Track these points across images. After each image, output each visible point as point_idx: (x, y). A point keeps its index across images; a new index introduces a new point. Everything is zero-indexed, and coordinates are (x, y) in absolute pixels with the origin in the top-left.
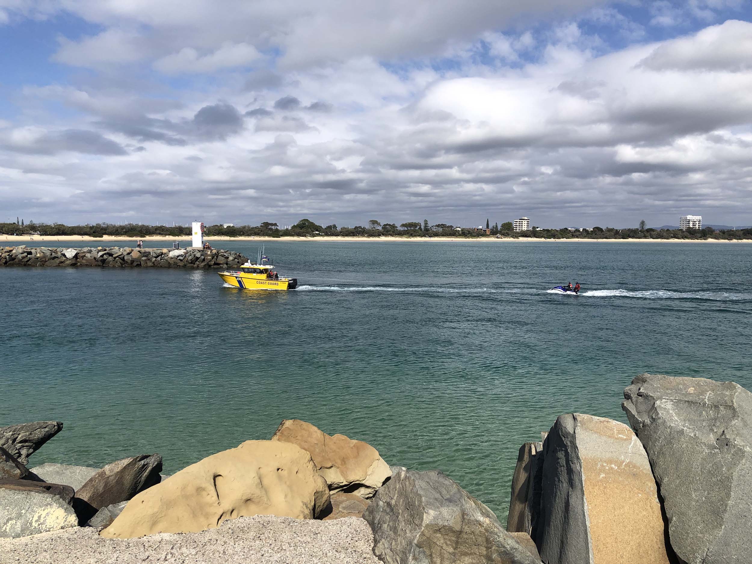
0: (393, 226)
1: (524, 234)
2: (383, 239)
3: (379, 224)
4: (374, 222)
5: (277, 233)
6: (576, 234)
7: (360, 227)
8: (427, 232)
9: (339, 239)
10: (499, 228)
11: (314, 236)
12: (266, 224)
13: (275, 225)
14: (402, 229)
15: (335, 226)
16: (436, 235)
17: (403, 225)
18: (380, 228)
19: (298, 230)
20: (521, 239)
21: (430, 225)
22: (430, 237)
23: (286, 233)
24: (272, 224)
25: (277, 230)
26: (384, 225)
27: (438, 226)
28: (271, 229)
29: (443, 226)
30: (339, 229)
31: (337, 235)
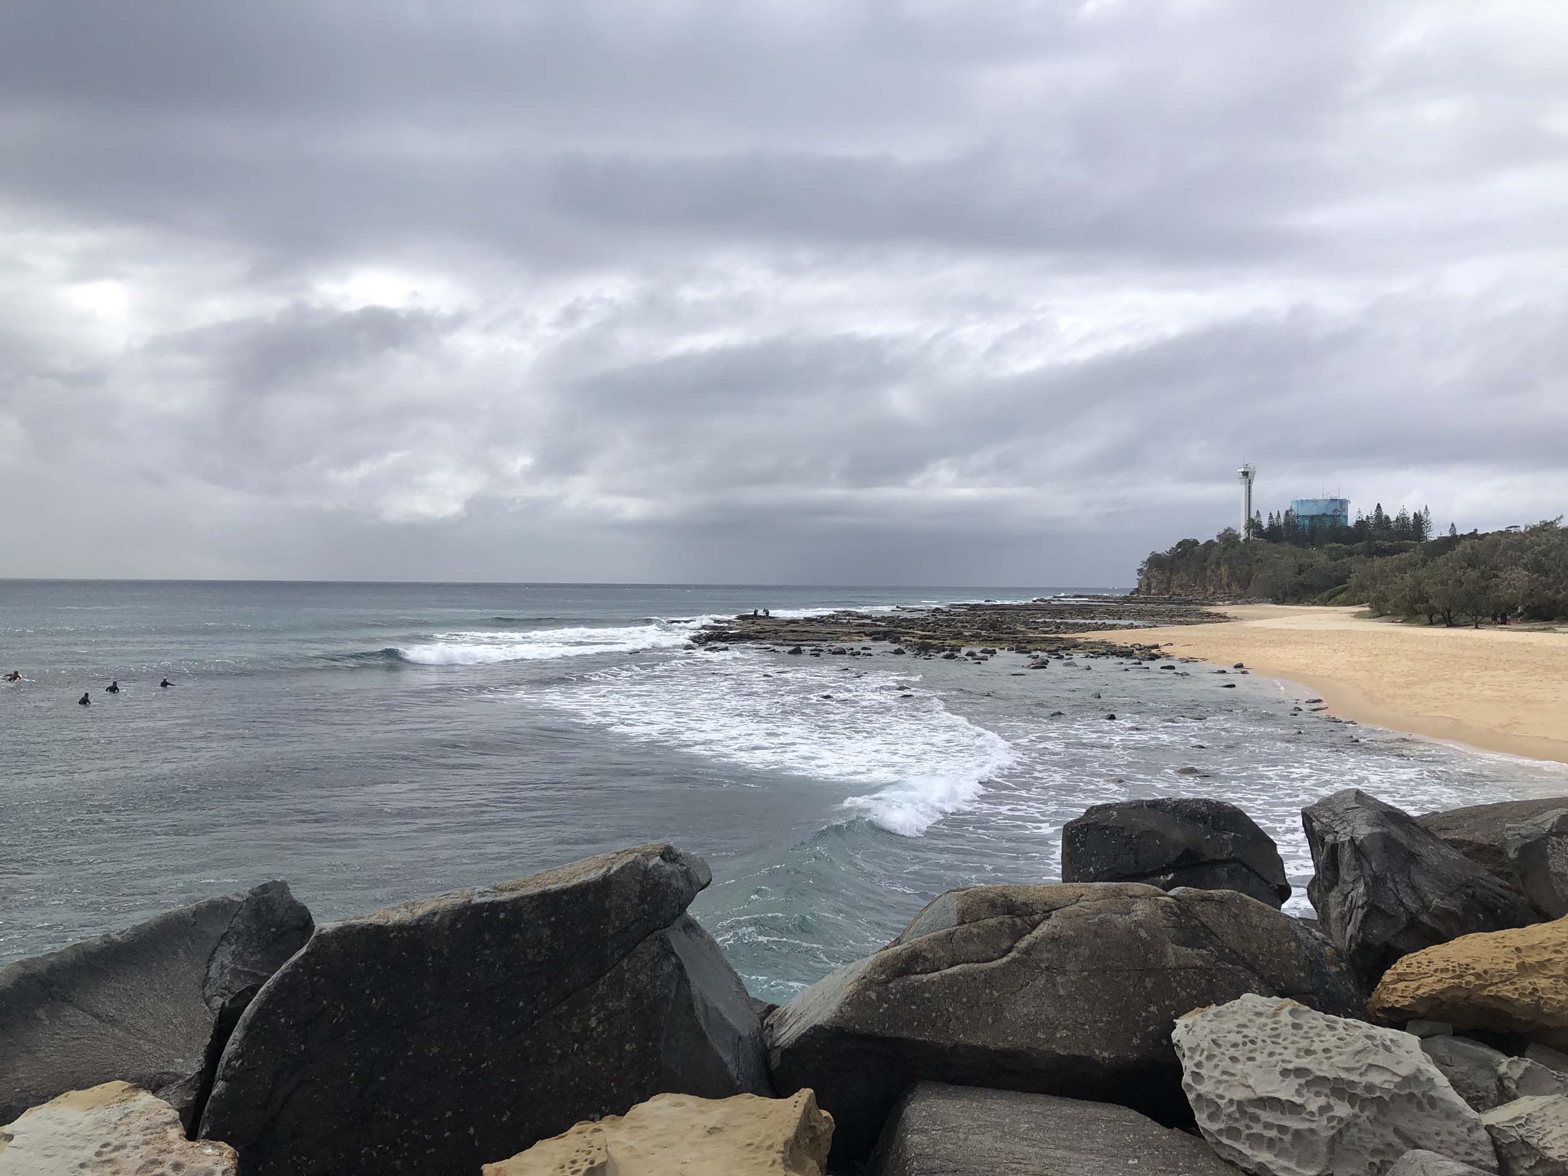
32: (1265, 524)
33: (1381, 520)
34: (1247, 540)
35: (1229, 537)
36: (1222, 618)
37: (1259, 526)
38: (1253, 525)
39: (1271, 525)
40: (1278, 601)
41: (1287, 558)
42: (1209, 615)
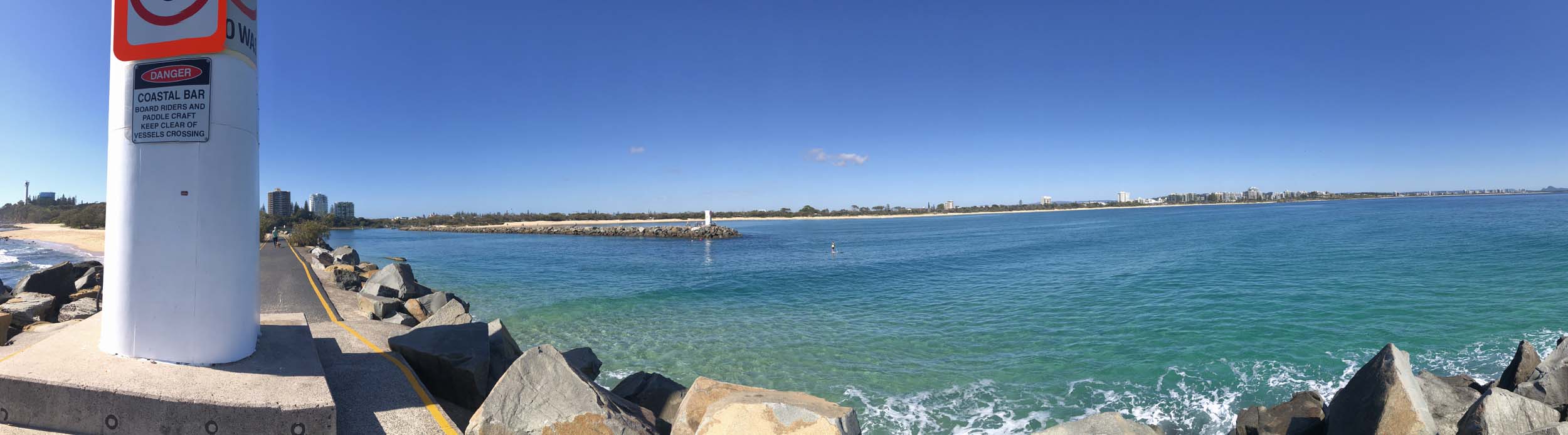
0: (867, 209)
1: (950, 211)
2: (860, 217)
3: (858, 208)
4: (855, 206)
5: (790, 215)
6: (981, 209)
7: (844, 210)
8: (889, 212)
9: (830, 218)
10: (936, 208)
11: (813, 216)
12: (784, 209)
13: (789, 209)
14: (873, 210)
15: (827, 210)
16: (895, 213)
17: (874, 208)
18: (858, 210)
19: (803, 213)
20: (949, 214)
21: (891, 207)
22: (891, 215)
23: (797, 215)
24: (787, 209)
25: (791, 213)
26: (861, 208)
27: (896, 208)
28: (787, 212)
29: (899, 208)
30: (830, 212)
31: (829, 215)
32: (32, 200)
33: (64, 198)
34: (26, 204)
35: (21, 203)
36: (21, 228)
37: (30, 200)
38: (28, 199)
39: (34, 200)
40: (36, 222)
41: (38, 210)
42: (17, 227)
